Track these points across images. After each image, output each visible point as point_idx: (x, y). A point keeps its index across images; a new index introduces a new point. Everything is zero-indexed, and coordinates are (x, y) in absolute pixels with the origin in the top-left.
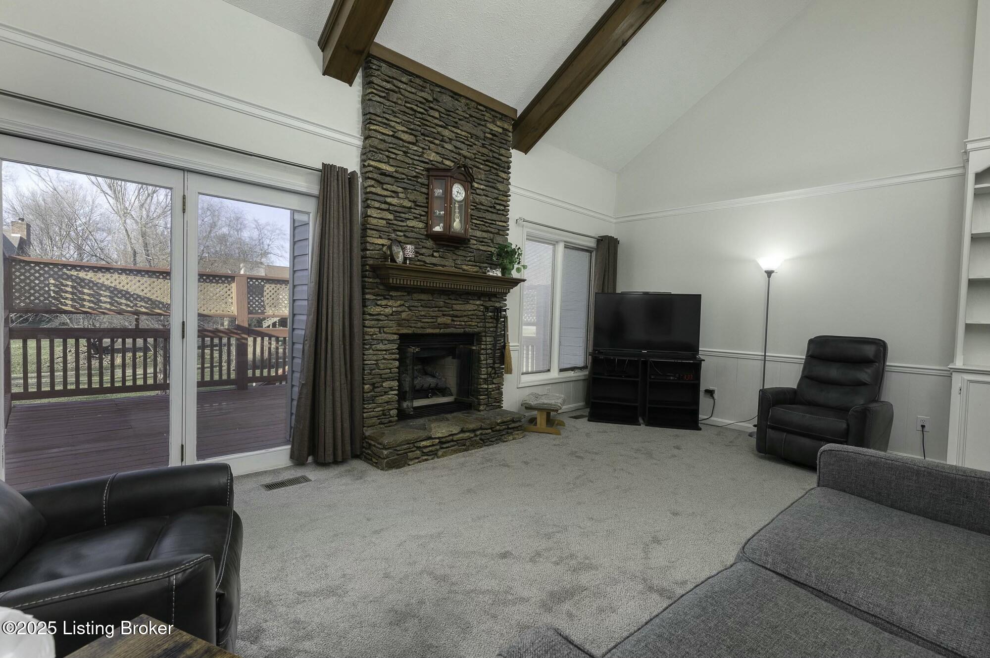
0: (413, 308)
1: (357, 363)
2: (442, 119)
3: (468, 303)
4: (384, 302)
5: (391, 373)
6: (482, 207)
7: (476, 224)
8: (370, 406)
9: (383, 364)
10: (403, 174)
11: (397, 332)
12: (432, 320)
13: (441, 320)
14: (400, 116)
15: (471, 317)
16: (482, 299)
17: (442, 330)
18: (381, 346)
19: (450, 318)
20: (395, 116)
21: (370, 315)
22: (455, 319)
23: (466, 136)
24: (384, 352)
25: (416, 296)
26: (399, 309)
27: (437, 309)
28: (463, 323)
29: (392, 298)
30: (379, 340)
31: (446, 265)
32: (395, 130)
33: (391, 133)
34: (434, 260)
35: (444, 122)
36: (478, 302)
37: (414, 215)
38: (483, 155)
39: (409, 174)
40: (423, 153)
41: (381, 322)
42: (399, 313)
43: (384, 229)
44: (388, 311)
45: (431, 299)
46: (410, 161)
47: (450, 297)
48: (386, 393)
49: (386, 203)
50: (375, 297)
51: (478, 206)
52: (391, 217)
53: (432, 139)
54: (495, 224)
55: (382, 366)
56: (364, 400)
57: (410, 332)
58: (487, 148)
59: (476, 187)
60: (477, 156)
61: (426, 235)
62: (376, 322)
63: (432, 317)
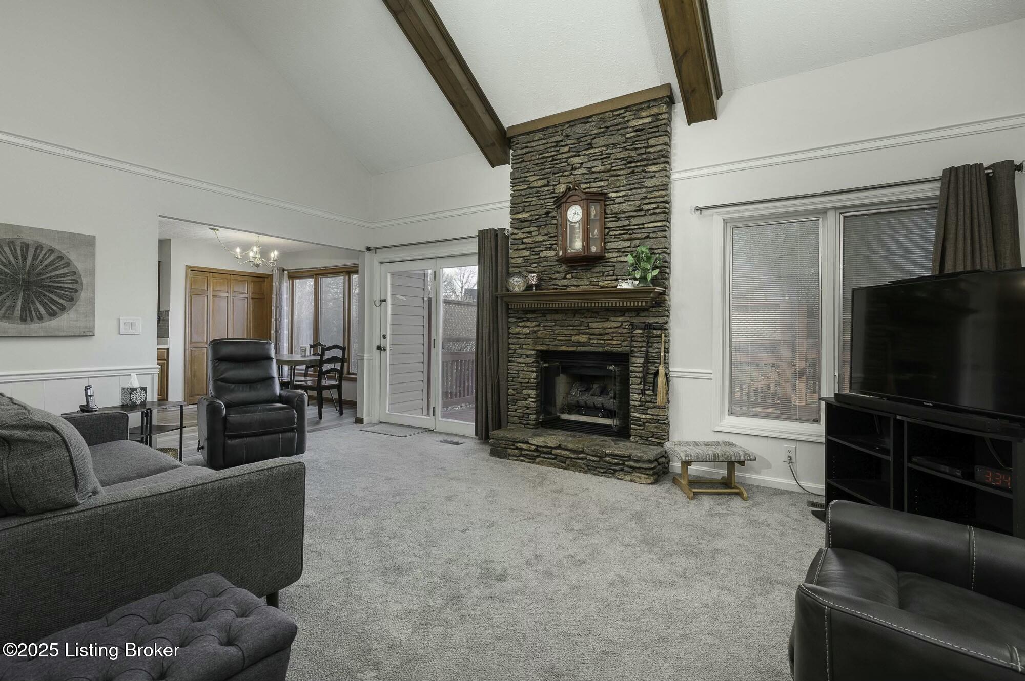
0: (546, 328)
1: (502, 370)
2: (574, 150)
3: (608, 320)
4: (521, 324)
5: (528, 382)
6: (623, 215)
7: (615, 235)
8: (513, 407)
9: (523, 374)
10: (537, 215)
11: (532, 348)
12: (567, 338)
13: (575, 338)
14: (534, 169)
15: (612, 335)
16: (626, 315)
17: (578, 348)
18: (522, 360)
19: (587, 336)
20: (531, 172)
21: (513, 334)
22: (591, 337)
23: (601, 150)
24: (524, 365)
25: (549, 317)
26: (535, 329)
27: (571, 328)
28: (602, 342)
29: (528, 320)
30: (519, 354)
31: (580, 284)
32: (529, 183)
33: (526, 187)
34: (565, 282)
35: (573, 152)
36: (621, 319)
37: (546, 246)
38: (622, 159)
39: (542, 213)
40: (554, 189)
41: (520, 340)
42: (535, 332)
43: (521, 265)
44: (526, 330)
45: (564, 318)
46: (543, 202)
47: (585, 315)
48: (526, 399)
49: (523, 243)
50: (515, 320)
51: (619, 216)
52: (527, 253)
53: (561, 174)
54: (644, 228)
55: (521, 376)
56: (508, 402)
57: (544, 348)
58: (629, 150)
59: (614, 197)
60: (613, 165)
61: (557, 260)
62: (516, 340)
63: (566, 336)
